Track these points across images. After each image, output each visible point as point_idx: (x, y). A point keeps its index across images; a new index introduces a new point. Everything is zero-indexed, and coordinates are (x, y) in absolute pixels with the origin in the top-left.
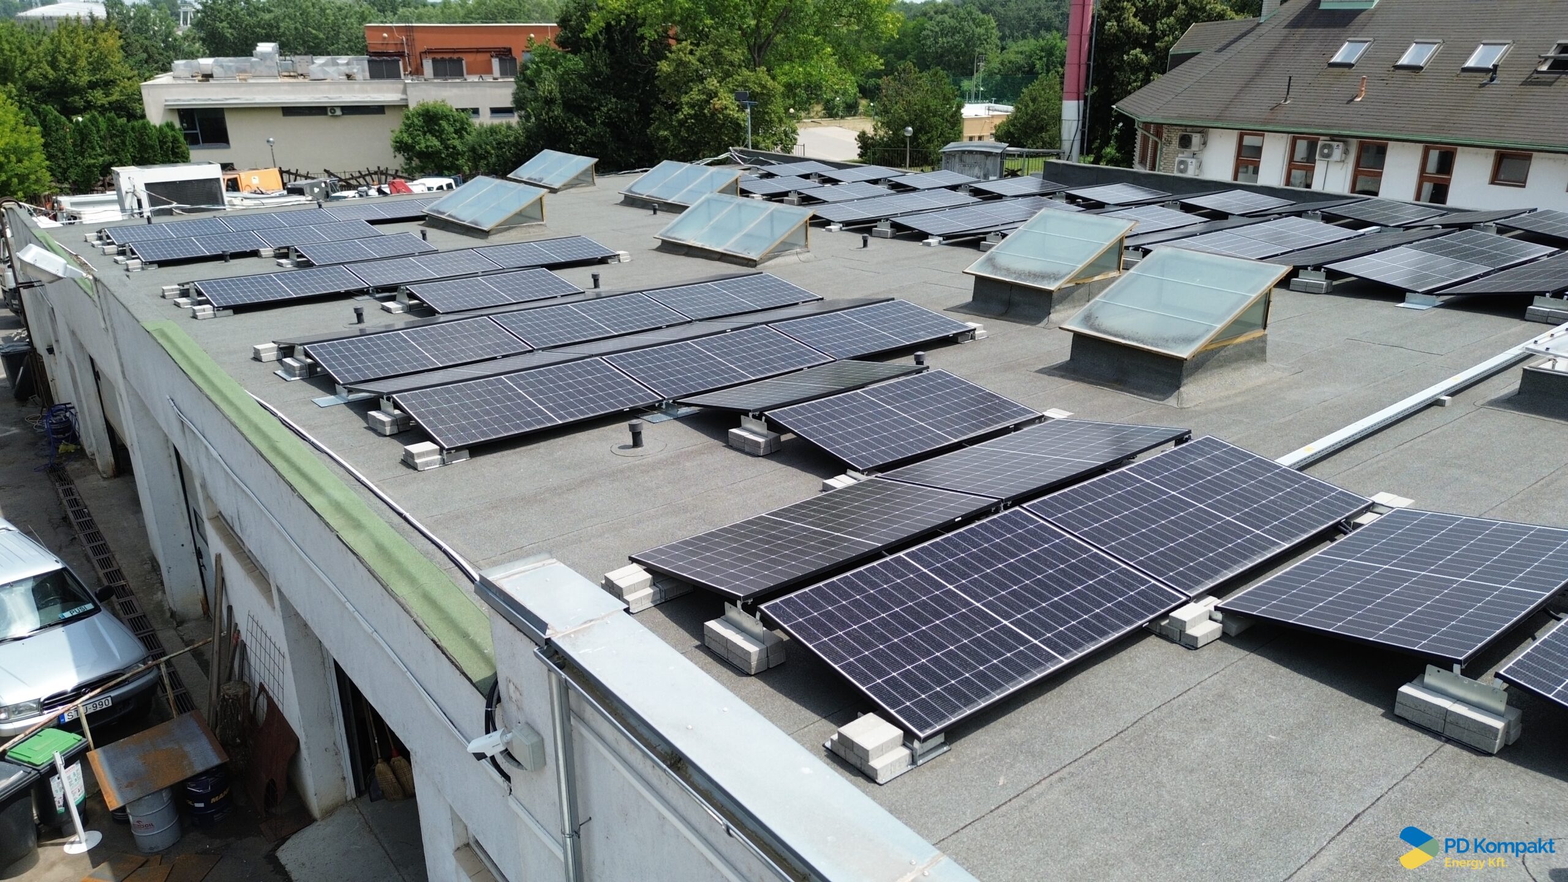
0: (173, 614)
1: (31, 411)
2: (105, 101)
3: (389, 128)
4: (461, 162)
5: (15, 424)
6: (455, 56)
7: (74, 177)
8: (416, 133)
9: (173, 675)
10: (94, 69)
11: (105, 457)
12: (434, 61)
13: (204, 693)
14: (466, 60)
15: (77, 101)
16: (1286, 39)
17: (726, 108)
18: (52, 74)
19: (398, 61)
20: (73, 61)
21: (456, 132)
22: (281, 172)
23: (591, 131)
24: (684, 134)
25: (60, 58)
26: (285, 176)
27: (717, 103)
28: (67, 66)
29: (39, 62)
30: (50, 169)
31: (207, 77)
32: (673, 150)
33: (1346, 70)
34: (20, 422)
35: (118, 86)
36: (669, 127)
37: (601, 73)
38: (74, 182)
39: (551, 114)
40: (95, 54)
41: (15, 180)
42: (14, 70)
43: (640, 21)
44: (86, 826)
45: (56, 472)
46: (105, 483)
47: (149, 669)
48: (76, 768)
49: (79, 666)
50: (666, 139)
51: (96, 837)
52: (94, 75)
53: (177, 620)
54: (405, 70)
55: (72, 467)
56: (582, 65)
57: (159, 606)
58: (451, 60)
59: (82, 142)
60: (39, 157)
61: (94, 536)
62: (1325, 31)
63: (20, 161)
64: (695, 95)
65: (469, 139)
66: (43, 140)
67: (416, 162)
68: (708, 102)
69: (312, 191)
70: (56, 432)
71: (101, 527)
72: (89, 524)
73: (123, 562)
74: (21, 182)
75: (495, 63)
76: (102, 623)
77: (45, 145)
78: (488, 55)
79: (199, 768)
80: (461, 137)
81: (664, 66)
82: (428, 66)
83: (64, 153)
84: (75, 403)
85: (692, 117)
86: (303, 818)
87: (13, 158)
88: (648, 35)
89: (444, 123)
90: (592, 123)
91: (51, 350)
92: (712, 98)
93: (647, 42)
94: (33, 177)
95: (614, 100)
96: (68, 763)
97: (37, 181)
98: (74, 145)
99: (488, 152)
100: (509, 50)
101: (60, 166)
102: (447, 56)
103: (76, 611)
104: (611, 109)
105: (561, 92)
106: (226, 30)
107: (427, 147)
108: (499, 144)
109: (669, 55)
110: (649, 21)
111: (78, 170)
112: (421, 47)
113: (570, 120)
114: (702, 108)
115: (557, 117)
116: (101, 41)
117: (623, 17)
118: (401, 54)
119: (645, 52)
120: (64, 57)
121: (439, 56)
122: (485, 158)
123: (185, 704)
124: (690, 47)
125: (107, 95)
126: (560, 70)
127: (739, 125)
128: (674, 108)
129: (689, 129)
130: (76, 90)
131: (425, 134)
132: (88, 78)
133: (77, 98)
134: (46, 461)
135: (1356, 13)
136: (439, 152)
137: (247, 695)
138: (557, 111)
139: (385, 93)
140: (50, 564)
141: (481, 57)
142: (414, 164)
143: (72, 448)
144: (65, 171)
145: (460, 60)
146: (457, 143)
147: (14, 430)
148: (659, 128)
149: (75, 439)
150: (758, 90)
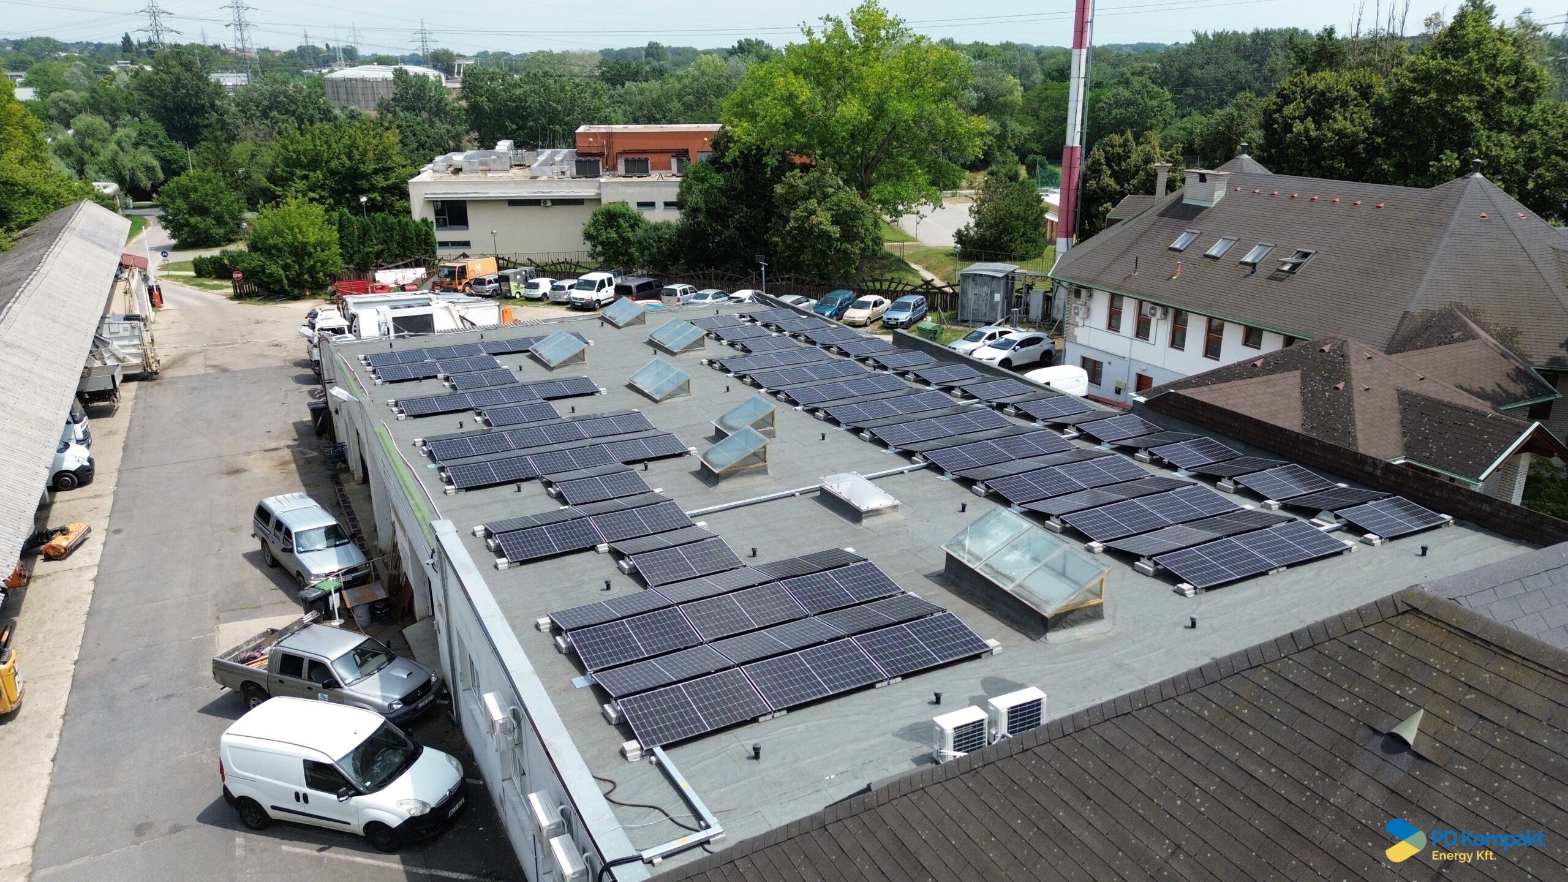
0: (381, 550)
1: (324, 442)
2: (384, 184)
3: (583, 218)
4: (632, 250)
5: (315, 450)
6: (643, 157)
7: (357, 261)
8: (599, 227)
9: (374, 567)
10: (378, 159)
11: (358, 474)
12: (626, 161)
13: (384, 574)
14: (651, 159)
15: (364, 184)
16: (1154, 224)
17: (821, 224)
18: (348, 163)
19: (599, 161)
20: (364, 154)
21: (630, 226)
22: (497, 259)
23: (726, 233)
24: (789, 241)
25: (355, 152)
26: (501, 261)
27: (814, 220)
28: (359, 157)
29: (340, 154)
30: (341, 255)
31: (458, 171)
32: (781, 253)
33: (1177, 254)
34: (318, 449)
35: (395, 172)
36: (781, 235)
37: (736, 189)
38: (357, 264)
39: (696, 220)
40: (380, 148)
41: (319, 264)
42: (322, 160)
43: (765, 151)
44: (340, 618)
45: (335, 480)
46: (357, 487)
47: (367, 568)
48: (338, 594)
49: (340, 563)
50: (777, 244)
51: (343, 621)
52: (378, 164)
53: (382, 553)
54: (603, 168)
55: (343, 477)
56: (723, 182)
57: (376, 547)
58: (640, 160)
59: (364, 236)
60: (336, 249)
61: (351, 513)
62: (1178, 221)
63: (323, 250)
64: (799, 212)
65: (640, 232)
66: (338, 235)
67: (599, 248)
68: (808, 218)
69: (515, 277)
70: (336, 457)
71: (354, 509)
72: (349, 507)
73: (362, 526)
74: (323, 265)
75: (674, 162)
76: (351, 548)
77: (341, 238)
78: (670, 155)
79: (379, 598)
80: (634, 231)
81: (779, 189)
82: (621, 167)
83: (351, 243)
84: (347, 443)
85: (795, 228)
86: (414, 621)
87: (319, 249)
88: (769, 163)
89: (621, 220)
90: (726, 227)
91: (337, 412)
92: (811, 215)
93: (769, 169)
94: (331, 262)
95: (745, 209)
96: (335, 592)
97: (333, 264)
98: (359, 237)
99: (651, 245)
100: (687, 151)
101: (348, 253)
102: (636, 157)
103: (341, 542)
104: (743, 216)
105: (706, 202)
106: (484, 104)
107: (607, 238)
108: (659, 238)
109: (784, 179)
110: (772, 152)
111: (361, 255)
112: (618, 148)
113: (710, 224)
114: (803, 223)
115: (700, 222)
116: (385, 139)
117: (754, 147)
118: (601, 155)
119: (768, 176)
120: (358, 150)
121: (630, 157)
122: (649, 249)
123: (378, 578)
124: (799, 174)
125: (386, 179)
126: (706, 186)
127: (831, 236)
128: (787, 221)
129: (793, 238)
130: (365, 176)
131: (606, 229)
132: (373, 167)
133: (364, 182)
134: (330, 472)
135: (1202, 209)
136: (616, 242)
137: (399, 575)
138: (701, 218)
139: (584, 189)
140: (332, 522)
141: (664, 157)
142: (597, 250)
143: (343, 466)
144: (352, 255)
145: (646, 160)
146: (630, 235)
147: (315, 454)
148: (773, 235)
149: (345, 461)
150: (849, 209)
